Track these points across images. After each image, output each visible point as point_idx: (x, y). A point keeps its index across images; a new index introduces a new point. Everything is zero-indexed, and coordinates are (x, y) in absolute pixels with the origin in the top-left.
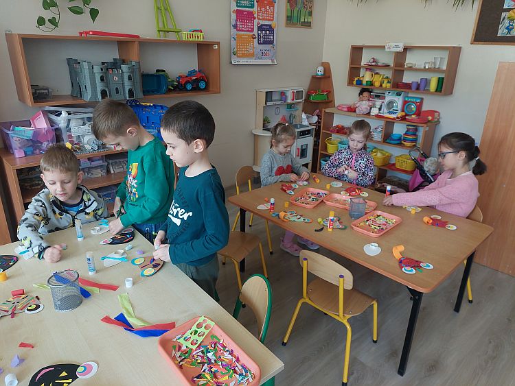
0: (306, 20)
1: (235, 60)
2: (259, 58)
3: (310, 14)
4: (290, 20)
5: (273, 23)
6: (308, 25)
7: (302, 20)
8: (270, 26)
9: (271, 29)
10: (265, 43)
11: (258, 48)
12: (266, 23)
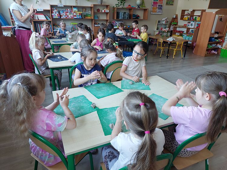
0: (172, 3)
1: (152, 13)
2: (158, 13)
4: (167, 4)
9: (162, 6)
11: (158, 10)
12: (161, 4)
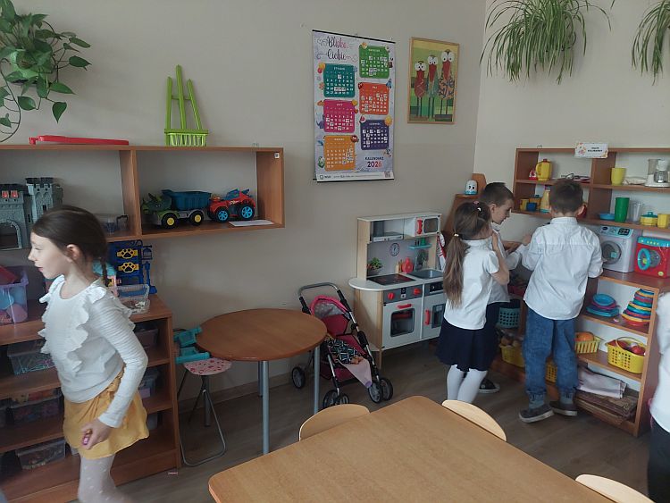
0: (443, 112)
1: (321, 175)
2: (362, 171)
3: (451, 103)
4: (415, 113)
5: (387, 118)
6: (447, 119)
7: (437, 112)
8: (382, 122)
9: (383, 126)
10: (373, 147)
11: (360, 154)
12: (376, 117)
